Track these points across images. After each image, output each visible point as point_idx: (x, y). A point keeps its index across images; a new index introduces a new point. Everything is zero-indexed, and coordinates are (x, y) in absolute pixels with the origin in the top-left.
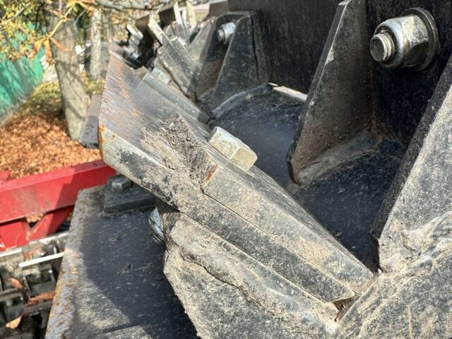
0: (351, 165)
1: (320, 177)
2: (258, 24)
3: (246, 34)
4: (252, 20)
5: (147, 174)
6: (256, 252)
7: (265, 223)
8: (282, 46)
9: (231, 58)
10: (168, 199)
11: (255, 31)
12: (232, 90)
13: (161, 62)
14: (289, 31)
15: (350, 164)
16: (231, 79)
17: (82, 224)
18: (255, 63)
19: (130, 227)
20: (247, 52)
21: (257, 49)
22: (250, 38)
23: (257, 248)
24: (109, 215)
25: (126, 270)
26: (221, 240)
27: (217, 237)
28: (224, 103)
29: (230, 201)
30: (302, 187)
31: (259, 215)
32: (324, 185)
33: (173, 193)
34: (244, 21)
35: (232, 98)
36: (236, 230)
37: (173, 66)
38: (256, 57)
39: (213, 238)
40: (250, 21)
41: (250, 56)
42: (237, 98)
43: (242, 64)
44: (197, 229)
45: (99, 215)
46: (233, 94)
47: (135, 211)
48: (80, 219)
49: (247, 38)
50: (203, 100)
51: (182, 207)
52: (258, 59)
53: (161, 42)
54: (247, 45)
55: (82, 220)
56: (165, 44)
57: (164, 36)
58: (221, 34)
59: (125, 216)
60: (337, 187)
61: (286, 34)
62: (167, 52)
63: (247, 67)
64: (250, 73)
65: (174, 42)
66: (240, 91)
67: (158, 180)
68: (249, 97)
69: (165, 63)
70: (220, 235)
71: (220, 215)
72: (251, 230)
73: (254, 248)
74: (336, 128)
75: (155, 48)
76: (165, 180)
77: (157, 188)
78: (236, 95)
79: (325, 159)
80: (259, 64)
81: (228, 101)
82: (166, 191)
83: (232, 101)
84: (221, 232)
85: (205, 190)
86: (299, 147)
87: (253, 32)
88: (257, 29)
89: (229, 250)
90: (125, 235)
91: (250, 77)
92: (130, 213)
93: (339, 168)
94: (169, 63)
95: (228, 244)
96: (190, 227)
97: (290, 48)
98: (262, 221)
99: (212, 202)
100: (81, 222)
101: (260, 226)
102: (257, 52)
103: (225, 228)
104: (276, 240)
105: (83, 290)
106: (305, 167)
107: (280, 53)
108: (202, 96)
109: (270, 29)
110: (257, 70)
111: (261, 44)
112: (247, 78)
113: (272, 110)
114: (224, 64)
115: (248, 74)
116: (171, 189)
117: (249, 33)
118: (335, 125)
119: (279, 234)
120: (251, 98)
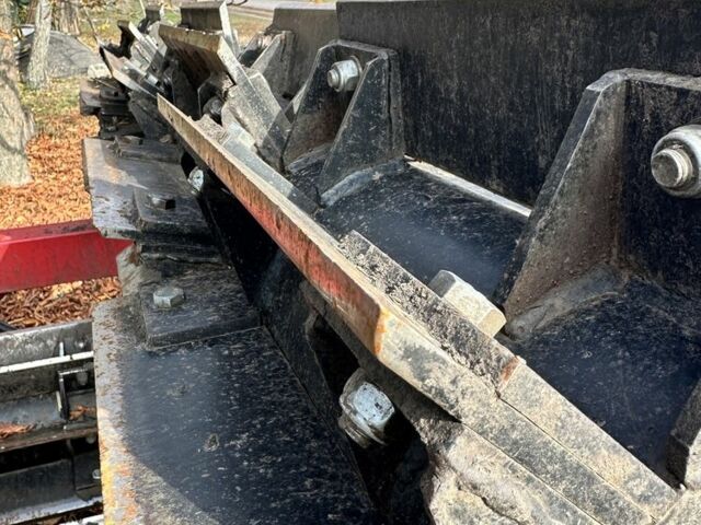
0: (590, 315)
1: (544, 329)
2: (397, 70)
3: (380, 83)
4: (390, 64)
5: (432, 375)
6: (548, 472)
7: (565, 434)
8: (442, 110)
9: (354, 118)
10: (452, 407)
11: (392, 79)
12: (352, 164)
13: (233, 110)
14: (460, 93)
15: (588, 312)
16: (352, 149)
17: (114, 364)
18: (388, 127)
19: (195, 371)
20: (379, 110)
21: (393, 105)
22: (385, 90)
23: (549, 468)
24: (155, 349)
25: (210, 446)
26: (508, 459)
27: (503, 455)
28: (340, 184)
29: (530, 406)
30: (518, 341)
31: (560, 424)
32: (554, 344)
33: (460, 399)
34: (378, 65)
35: (351, 177)
36: (527, 445)
37: (250, 116)
38: (390, 118)
39: (499, 458)
40: (386, 65)
41: (382, 117)
42: (359, 177)
43: (370, 126)
44: (482, 446)
45: (139, 348)
46: (354, 171)
47: (197, 343)
48: (109, 355)
49: (380, 90)
50: (294, 171)
51: (467, 416)
52: (393, 121)
53: (236, 80)
54: (379, 99)
55: (112, 357)
56: (241, 84)
57: (241, 71)
58: (334, 76)
59: (183, 351)
60: (577, 349)
61: (453, 95)
62: (243, 94)
63: (377, 132)
64: (379, 142)
65: (254, 81)
66: (365, 167)
67: (445, 383)
68: (377, 176)
69: (239, 112)
70: (507, 452)
71: (513, 426)
72: (546, 444)
73: (545, 467)
74: (568, 259)
75: (224, 88)
76: (454, 382)
77: (440, 393)
78: (357, 173)
79: (549, 302)
80: (394, 128)
81: (346, 181)
82: (452, 397)
83: (351, 183)
84: (508, 448)
85: (502, 394)
86: (517, 286)
87: (389, 81)
88: (395, 76)
89: (514, 471)
90: (192, 385)
91: (380, 147)
92: (189, 347)
93: (572, 317)
94: (245, 112)
95: (516, 463)
96: (473, 444)
97: (456, 116)
98: (563, 431)
99: (506, 409)
100: (111, 361)
101: (559, 438)
102: (392, 112)
103: (515, 442)
104: (574, 456)
105: (150, 481)
106: (521, 314)
107: (437, 118)
108: (292, 165)
109: (420, 81)
110: (391, 137)
111: (400, 99)
112: (376, 149)
113: (425, 204)
114: (344, 127)
115: (376, 142)
116: (459, 394)
117: (383, 81)
118: (567, 254)
119: (579, 448)
120: (381, 179)
